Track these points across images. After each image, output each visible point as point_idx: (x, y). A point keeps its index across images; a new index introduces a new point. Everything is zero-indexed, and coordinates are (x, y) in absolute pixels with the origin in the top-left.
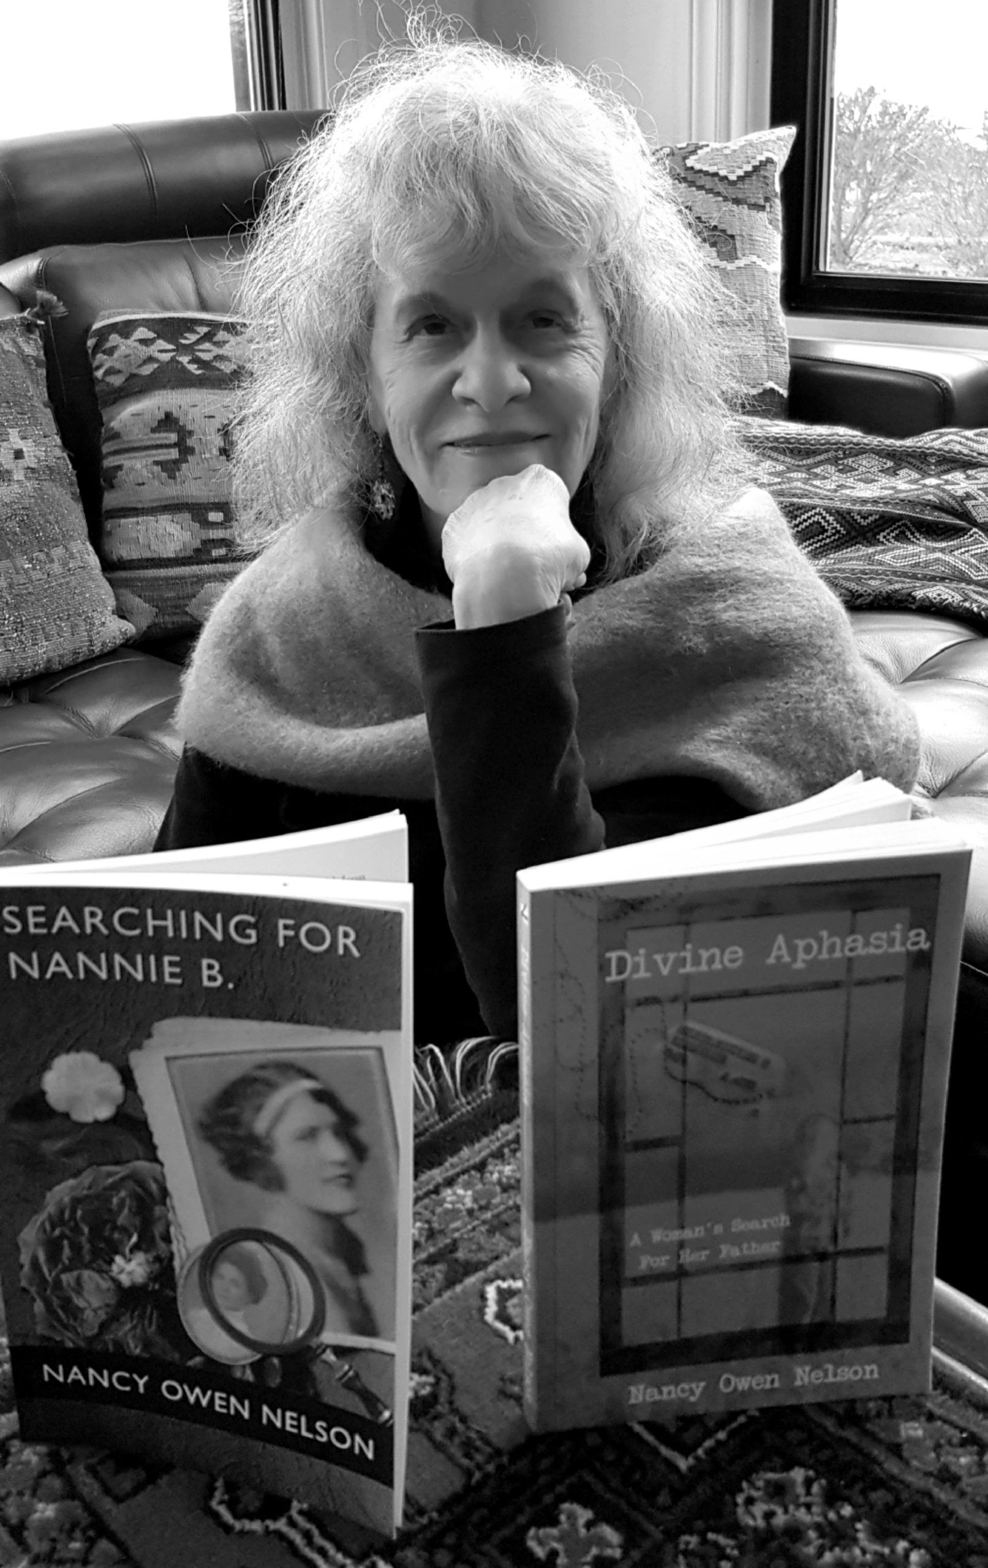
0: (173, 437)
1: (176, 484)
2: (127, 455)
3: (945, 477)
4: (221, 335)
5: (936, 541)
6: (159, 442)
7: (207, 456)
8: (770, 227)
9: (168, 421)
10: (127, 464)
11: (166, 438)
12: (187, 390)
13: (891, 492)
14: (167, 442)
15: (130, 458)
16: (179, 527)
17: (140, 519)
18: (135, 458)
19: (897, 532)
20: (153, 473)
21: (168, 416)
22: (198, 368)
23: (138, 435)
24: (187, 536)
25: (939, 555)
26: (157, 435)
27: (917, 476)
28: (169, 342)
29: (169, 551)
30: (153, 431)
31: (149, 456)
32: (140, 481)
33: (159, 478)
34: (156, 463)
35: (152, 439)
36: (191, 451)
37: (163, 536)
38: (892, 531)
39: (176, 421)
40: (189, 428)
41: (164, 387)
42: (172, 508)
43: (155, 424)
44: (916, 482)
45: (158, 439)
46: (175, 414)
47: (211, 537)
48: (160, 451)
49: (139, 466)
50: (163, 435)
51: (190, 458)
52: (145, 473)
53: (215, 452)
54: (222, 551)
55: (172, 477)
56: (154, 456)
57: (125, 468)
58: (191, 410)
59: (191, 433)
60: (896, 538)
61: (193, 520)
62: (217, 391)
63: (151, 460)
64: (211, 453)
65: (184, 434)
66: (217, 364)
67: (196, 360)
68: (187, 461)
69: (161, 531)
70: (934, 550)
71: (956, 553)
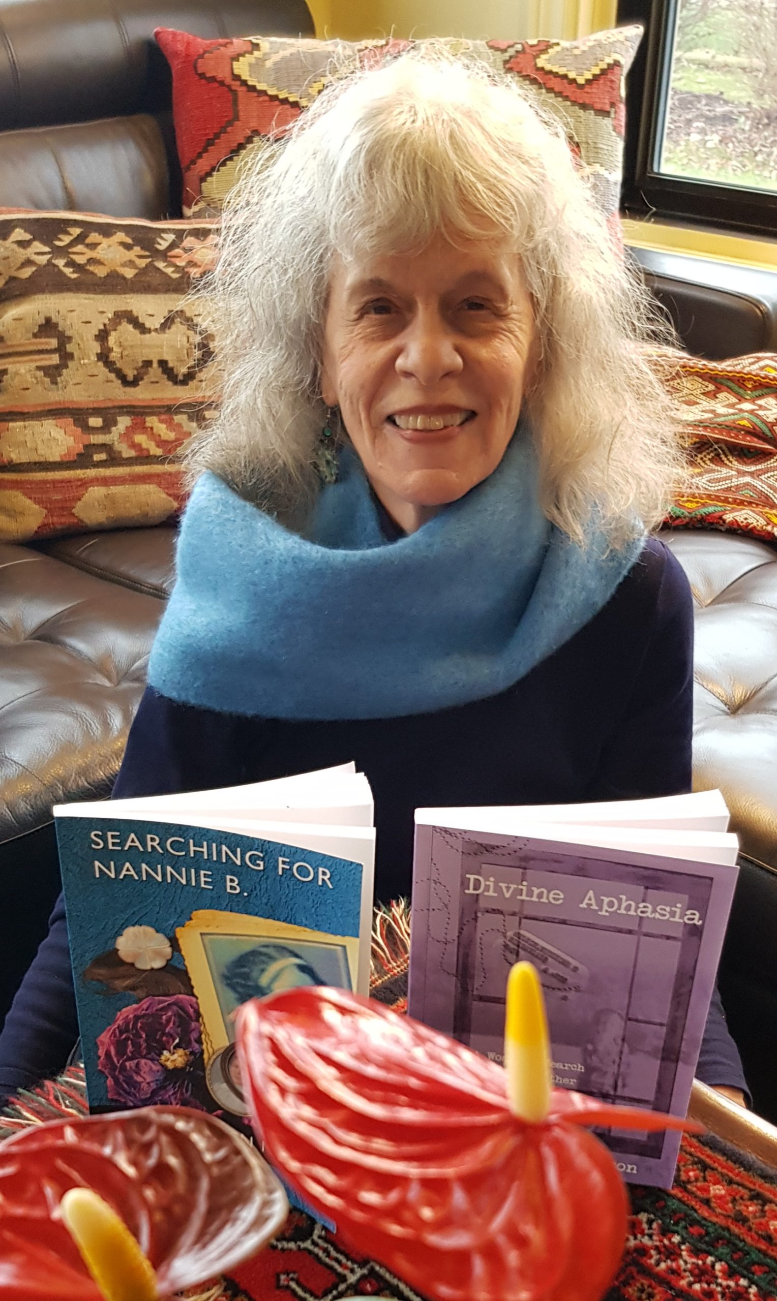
0: (54, 343)
1: (58, 389)
2: (11, 359)
3: (760, 402)
4: (94, 237)
5: (746, 463)
6: (40, 347)
7: (86, 361)
8: (614, 134)
9: (48, 327)
10: (11, 368)
11: (46, 343)
12: (65, 295)
13: (711, 415)
14: (48, 347)
15: (14, 363)
16: (62, 431)
17: (27, 423)
18: (19, 362)
19: (712, 454)
20: (36, 378)
21: (48, 320)
22: (74, 272)
23: (20, 339)
24: (70, 441)
25: (748, 479)
26: (38, 340)
27: (735, 400)
28: (45, 243)
29: (55, 455)
30: (35, 336)
31: (32, 361)
32: (25, 386)
33: (43, 383)
34: (39, 368)
35: (34, 344)
36: (71, 356)
37: (49, 440)
38: (709, 454)
39: (56, 325)
40: (68, 333)
41: (42, 291)
42: (56, 412)
43: (36, 330)
44: (732, 406)
45: (41, 343)
46: (54, 320)
47: (92, 441)
48: (42, 356)
49: (23, 371)
50: (43, 340)
51: (70, 364)
52: (29, 377)
53: (94, 358)
54: (103, 456)
55: (55, 382)
56: (36, 361)
57: (9, 371)
58: (70, 314)
59: (70, 339)
60: (711, 460)
61: (75, 425)
62: (92, 296)
63: (34, 365)
64: (89, 359)
65: (64, 339)
66: (91, 268)
67: (71, 264)
68: (67, 367)
69: (46, 436)
70: (744, 473)
71: (763, 477)
